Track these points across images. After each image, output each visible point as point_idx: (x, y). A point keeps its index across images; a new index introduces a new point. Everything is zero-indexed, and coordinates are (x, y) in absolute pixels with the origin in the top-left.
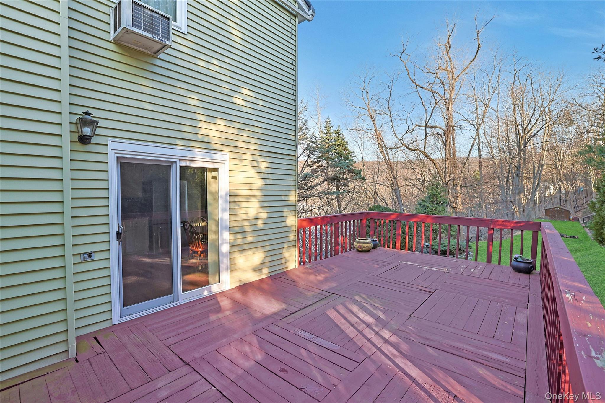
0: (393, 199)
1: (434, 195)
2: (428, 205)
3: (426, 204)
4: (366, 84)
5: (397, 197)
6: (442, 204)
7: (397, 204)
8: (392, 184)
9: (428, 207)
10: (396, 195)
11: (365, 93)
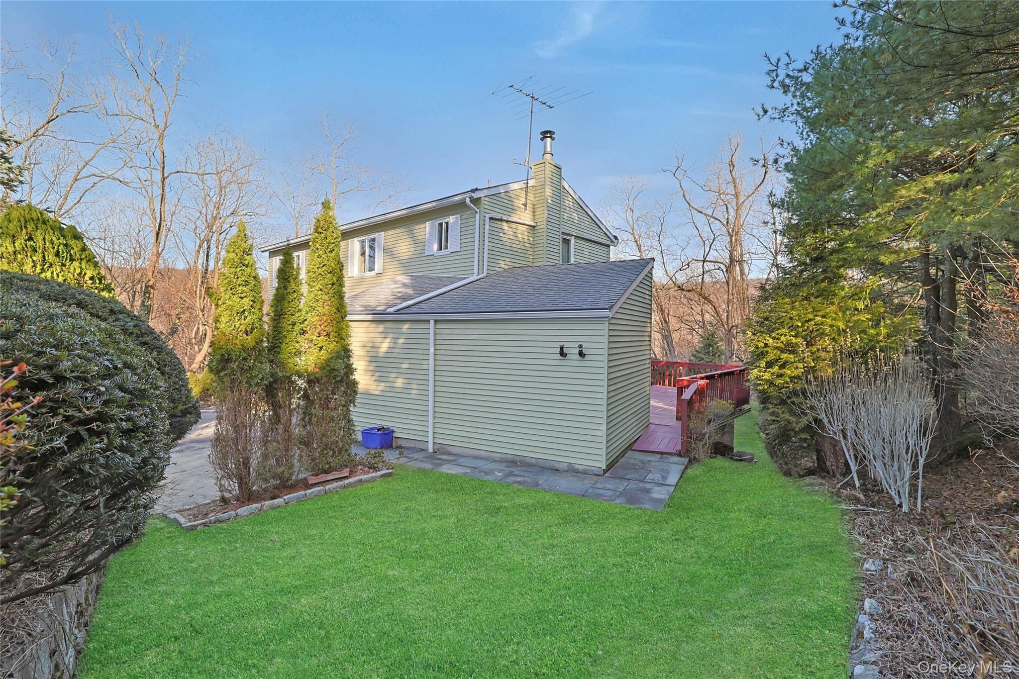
0: (664, 349)
1: (710, 345)
2: (703, 356)
3: (700, 355)
4: (631, 202)
5: (668, 346)
6: (719, 356)
7: (669, 355)
8: (663, 329)
9: (702, 359)
10: (667, 343)
11: (629, 213)
